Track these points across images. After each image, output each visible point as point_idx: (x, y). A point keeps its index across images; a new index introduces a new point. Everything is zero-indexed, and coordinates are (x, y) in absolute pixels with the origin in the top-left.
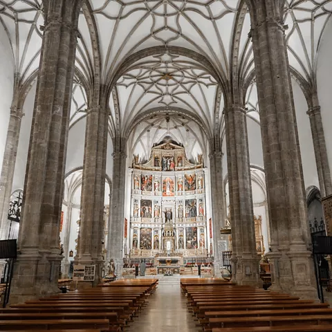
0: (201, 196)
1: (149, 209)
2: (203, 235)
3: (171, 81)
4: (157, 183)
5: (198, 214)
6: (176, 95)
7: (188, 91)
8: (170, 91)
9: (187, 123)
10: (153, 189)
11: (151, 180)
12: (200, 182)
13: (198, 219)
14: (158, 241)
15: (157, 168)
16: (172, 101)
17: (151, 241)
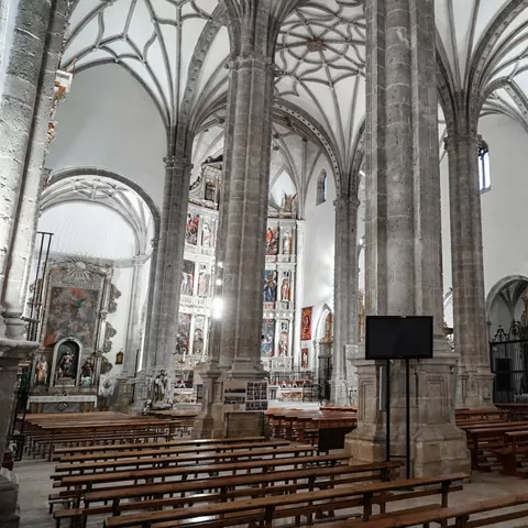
0: (288, 267)
1: (189, 277)
2: (287, 334)
3: (314, 56)
4: (206, 231)
5: (279, 297)
6: (306, 83)
7: (331, 83)
8: (299, 71)
9: (285, 135)
10: (199, 242)
11: (197, 223)
12: (287, 243)
13: (279, 305)
14: (201, 340)
15: (209, 203)
16: (291, 89)
17: (187, 339)
